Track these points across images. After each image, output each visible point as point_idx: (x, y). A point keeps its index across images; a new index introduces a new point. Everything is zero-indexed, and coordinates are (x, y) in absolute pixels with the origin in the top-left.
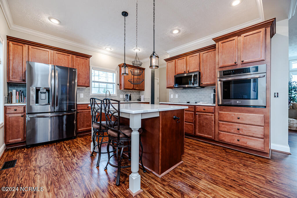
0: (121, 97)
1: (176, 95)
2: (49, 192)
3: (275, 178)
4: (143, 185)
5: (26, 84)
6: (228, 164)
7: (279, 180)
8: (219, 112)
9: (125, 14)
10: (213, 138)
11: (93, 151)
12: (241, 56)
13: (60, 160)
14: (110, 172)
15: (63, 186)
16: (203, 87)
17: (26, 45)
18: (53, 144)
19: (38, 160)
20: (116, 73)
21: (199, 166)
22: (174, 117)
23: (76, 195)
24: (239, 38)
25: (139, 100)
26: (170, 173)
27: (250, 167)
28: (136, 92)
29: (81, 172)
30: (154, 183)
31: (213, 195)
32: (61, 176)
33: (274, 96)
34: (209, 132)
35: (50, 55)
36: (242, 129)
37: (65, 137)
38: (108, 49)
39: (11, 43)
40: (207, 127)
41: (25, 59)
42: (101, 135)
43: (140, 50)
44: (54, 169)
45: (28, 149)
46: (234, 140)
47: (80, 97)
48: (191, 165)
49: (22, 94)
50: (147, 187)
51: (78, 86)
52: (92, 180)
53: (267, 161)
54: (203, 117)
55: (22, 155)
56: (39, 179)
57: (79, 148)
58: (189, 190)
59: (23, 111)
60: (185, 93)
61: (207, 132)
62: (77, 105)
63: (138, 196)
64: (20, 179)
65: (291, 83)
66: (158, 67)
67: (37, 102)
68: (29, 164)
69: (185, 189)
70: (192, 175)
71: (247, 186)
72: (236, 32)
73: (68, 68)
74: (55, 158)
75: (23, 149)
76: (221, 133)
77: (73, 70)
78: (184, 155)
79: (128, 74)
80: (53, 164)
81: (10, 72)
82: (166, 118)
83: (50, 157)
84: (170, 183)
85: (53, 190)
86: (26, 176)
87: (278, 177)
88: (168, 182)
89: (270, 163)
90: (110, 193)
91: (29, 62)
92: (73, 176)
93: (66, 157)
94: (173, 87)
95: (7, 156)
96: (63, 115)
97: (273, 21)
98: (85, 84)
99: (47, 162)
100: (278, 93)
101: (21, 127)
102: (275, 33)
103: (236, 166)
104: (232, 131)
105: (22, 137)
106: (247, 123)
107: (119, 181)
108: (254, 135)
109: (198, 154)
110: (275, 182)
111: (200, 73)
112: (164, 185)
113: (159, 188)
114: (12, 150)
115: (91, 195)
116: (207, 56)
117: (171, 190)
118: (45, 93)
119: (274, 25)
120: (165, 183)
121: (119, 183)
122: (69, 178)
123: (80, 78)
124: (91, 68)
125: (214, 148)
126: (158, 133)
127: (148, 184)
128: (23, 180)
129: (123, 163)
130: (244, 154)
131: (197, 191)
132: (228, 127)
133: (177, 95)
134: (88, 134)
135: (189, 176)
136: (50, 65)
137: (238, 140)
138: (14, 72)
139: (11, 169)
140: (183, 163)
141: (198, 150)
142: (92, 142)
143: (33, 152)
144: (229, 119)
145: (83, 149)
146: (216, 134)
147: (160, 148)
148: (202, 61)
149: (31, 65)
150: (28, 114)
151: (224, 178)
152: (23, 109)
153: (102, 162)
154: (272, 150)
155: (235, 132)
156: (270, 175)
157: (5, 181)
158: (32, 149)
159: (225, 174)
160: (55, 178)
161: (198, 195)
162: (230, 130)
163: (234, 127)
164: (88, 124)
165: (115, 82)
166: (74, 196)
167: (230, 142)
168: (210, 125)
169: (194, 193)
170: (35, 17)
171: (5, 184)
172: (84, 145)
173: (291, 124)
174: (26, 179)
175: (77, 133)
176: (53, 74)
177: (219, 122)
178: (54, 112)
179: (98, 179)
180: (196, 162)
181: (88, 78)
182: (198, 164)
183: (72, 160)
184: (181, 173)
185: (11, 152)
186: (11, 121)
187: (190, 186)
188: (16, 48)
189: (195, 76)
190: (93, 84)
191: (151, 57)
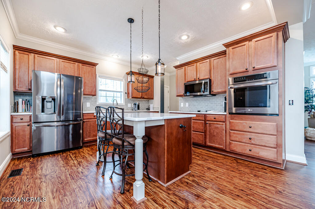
0: (128, 106)
1: (186, 103)
2: (54, 198)
3: (286, 188)
4: (147, 194)
5: (32, 93)
6: (237, 174)
7: (290, 191)
8: (231, 121)
9: (131, 21)
10: (224, 148)
11: (99, 161)
12: (253, 62)
13: (66, 169)
14: (115, 181)
15: (68, 193)
16: (214, 95)
17: (32, 54)
18: (59, 154)
19: (43, 169)
20: (123, 81)
21: (206, 176)
22: (180, 125)
23: (81, 202)
24: (250, 43)
25: (148, 109)
26: (176, 182)
27: (261, 178)
28: (145, 100)
29: (86, 180)
30: (159, 192)
31: (219, 204)
32: (66, 184)
33: (288, 104)
34: (220, 142)
35: (55, 64)
36: (254, 138)
37: (71, 146)
38: (115, 56)
39: (17, 52)
40: (218, 137)
41: (31, 68)
42: (106, 144)
43: (148, 57)
44: (60, 177)
45: (34, 159)
46: (246, 150)
47: (86, 106)
48: (198, 175)
49: (29, 103)
50: (151, 196)
51: (84, 94)
52: (97, 188)
53: (280, 172)
54: (214, 126)
55: (28, 164)
56: (44, 187)
57: (85, 158)
58: (194, 199)
59: (29, 120)
60: (196, 102)
61: (218, 142)
62: (83, 114)
63: (142, 204)
64: (26, 186)
65: (312, 90)
66: (164, 74)
67: (43, 111)
68: (35, 173)
69: (190, 198)
70: (199, 185)
71: (255, 196)
72: (247, 37)
73: (74, 76)
74: (61, 167)
75: (29, 159)
76: (232, 143)
77: (79, 79)
78: (192, 165)
79: (134, 82)
80: (59, 173)
81: (16, 81)
82: (171, 127)
83: (56, 166)
84: (175, 192)
85: (58, 197)
86: (32, 183)
87: (289, 188)
88: (173, 191)
89: (283, 174)
90: (114, 200)
91: (35, 71)
92: (78, 184)
93: (72, 166)
94: (183, 95)
95: (13, 165)
96: (69, 125)
97: (284, 25)
98: (91, 92)
99: (53, 170)
100: (292, 101)
101: (28, 136)
102: (288, 37)
103: (246, 176)
104: (244, 141)
105: (28, 146)
106: (259, 132)
107: (124, 189)
108: (267, 145)
109: (207, 164)
110: (285, 192)
111: (210, 80)
112: (169, 194)
113: (163, 196)
114: (18, 159)
115: (96, 202)
116: (217, 63)
117: (175, 198)
118: (51, 102)
119: (287, 29)
120: (170, 192)
121: (124, 191)
122: (74, 186)
123: (86, 86)
124: (97, 76)
125: (225, 158)
126: (164, 142)
127: (153, 193)
128: (29, 187)
129: (129, 173)
130: (256, 164)
131: (202, 200)
132: (239, 136)
133: (188, 103)
134: (94, 144)
135: (196, 185)
136: (56, 74)
137: (250, 150)
138: (20, 81)
139: (18, 177)
140: (190, 173)
141: (208, 160)
142: (98, 151)
143: (39, 162)
144: (240, 128)
145: (89, 159)
146: (227, 143)
147: (166, 156)
148: (212, 68)
149: (37, 74)
150: (34, 123)
151: (232, 188)
152: (29, 118)
153: (107, 171)
154: (287, 161)
155: (247, 142)
156: (280, 186)
157: (12, 188)
158: (38, 158)
159: (234, 184)
160: (60, 186)
161: (203, 204)
162: (241, 139)
163: (246, 136)
164: (95, 134)
165: (122, 90)
166: (78, 202)
167: (241, 152)
168: (221, 134)
169: (199, 202)
170: (40, 26)
171: (12, 191)
172: (90, 155)
173: (312, 134)
174: (32, 187)
175: (83, 143)
176: (59, 83)
177: (231, 131)
178: (60, 121)
179: (103, 187)
180: (205, 172)
181: (95, 86)
182: (206, 174)
183: (78, 169)
184: (187, 183)
185: (17, 161)
186: (17, 130)
187: (195, 195)
188: (22, 57)
189: (206, 83)
190: (99, 93)
191: (156, 64)
